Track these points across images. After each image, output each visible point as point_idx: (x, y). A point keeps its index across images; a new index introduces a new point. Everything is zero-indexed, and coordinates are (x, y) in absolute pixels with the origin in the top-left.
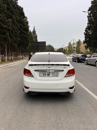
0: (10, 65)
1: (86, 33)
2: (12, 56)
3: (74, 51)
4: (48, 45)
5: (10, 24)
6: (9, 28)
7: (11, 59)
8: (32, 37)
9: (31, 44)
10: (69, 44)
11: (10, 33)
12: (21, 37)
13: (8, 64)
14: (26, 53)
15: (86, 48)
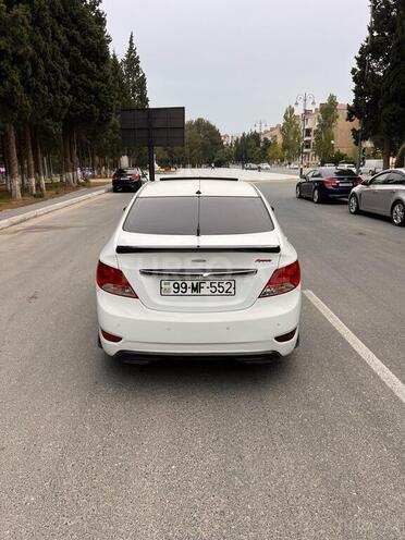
0: (36, 217)
1: (362, 73)
2: (40, 175)
3: (307, 147)
4: (195, 119)
5: (24, 31)
6: (21, 52)
7: (38, 185)
8: (122, 88)
9: (122, 119)
10: (285, 117)
11: (24, 74)
12: (74, 91)
13: (27, 215)
14: (102, 156)
15: (358, 137)
